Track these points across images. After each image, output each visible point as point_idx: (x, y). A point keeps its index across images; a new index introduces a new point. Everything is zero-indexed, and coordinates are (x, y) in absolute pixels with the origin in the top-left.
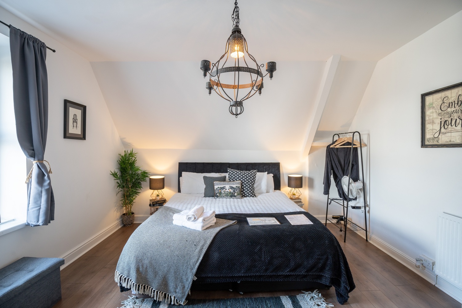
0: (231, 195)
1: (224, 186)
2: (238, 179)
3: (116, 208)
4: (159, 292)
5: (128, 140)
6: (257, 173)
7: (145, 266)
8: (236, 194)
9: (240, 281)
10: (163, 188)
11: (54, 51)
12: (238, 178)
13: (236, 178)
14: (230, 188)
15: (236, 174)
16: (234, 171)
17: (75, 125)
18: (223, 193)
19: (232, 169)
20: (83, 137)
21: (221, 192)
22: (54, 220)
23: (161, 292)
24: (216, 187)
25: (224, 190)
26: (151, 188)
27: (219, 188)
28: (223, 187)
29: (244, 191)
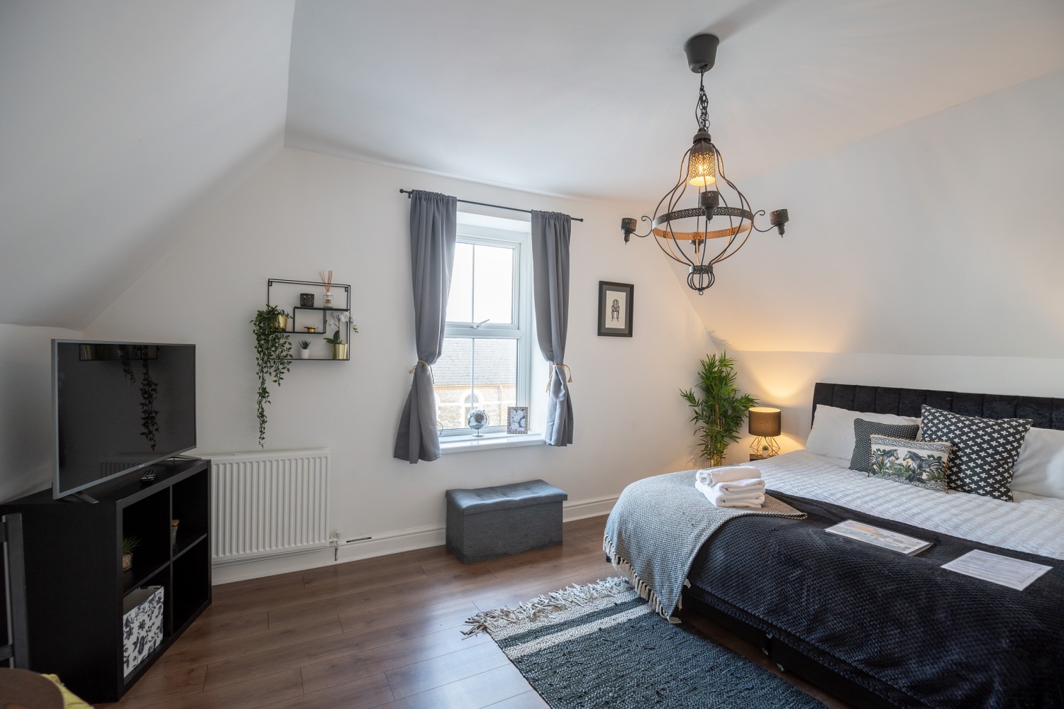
0: (910, 476)
1: (894, 448)
2: (944, 438)
3: (692, 457)
4: (641, 581)
5: (721, 335)
6: (1032, 429)
7: (628, 534)
8: (924, 476)
9: (771, 635)
10: (778, 433)
11: (581, 220)
12: (946, 434)
13: (939, 434)
14: (908, 457)
15: (942, 422)
16: (937, 414)
17: (615, 316)
18: (888, 465)
19: (934, 407)
20: (628, 332)
21: (882, 463)
22: (570, 442)
23: (645, 584)
24: (874, 447)
25: (892, 458)
26: (751, 432)
27: (879, 453)
28: (890, 451)
29: (962, 475)
